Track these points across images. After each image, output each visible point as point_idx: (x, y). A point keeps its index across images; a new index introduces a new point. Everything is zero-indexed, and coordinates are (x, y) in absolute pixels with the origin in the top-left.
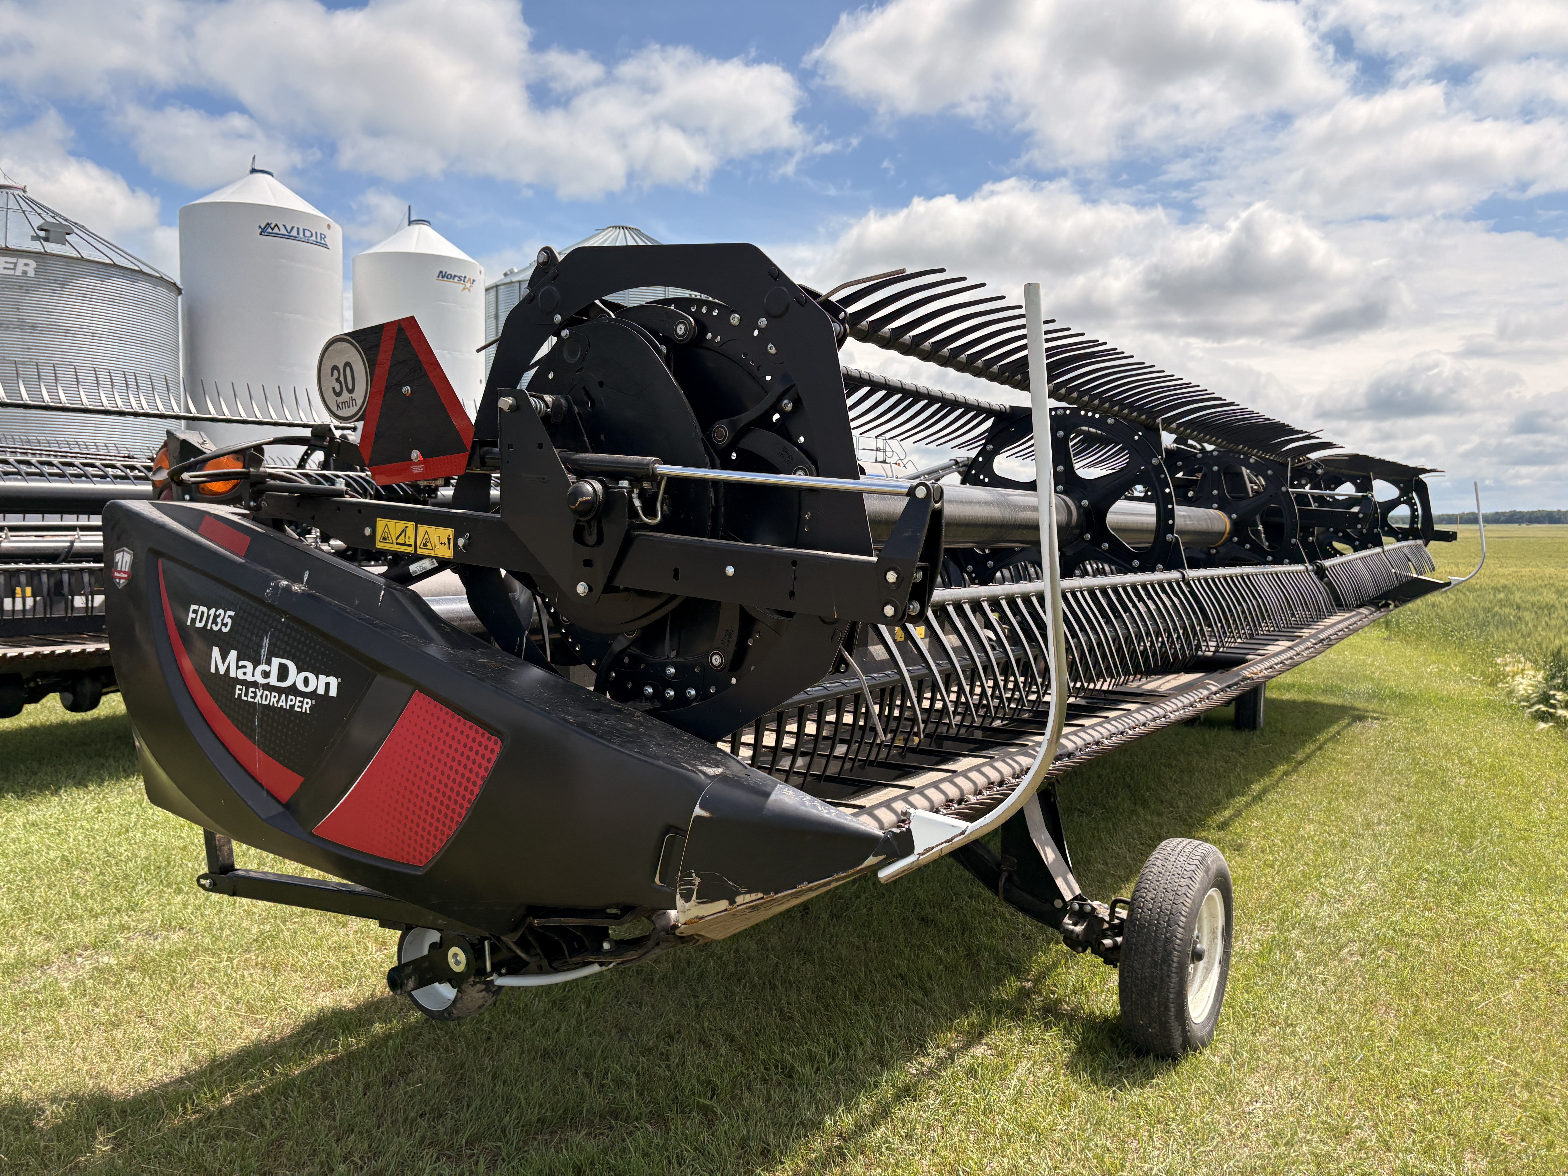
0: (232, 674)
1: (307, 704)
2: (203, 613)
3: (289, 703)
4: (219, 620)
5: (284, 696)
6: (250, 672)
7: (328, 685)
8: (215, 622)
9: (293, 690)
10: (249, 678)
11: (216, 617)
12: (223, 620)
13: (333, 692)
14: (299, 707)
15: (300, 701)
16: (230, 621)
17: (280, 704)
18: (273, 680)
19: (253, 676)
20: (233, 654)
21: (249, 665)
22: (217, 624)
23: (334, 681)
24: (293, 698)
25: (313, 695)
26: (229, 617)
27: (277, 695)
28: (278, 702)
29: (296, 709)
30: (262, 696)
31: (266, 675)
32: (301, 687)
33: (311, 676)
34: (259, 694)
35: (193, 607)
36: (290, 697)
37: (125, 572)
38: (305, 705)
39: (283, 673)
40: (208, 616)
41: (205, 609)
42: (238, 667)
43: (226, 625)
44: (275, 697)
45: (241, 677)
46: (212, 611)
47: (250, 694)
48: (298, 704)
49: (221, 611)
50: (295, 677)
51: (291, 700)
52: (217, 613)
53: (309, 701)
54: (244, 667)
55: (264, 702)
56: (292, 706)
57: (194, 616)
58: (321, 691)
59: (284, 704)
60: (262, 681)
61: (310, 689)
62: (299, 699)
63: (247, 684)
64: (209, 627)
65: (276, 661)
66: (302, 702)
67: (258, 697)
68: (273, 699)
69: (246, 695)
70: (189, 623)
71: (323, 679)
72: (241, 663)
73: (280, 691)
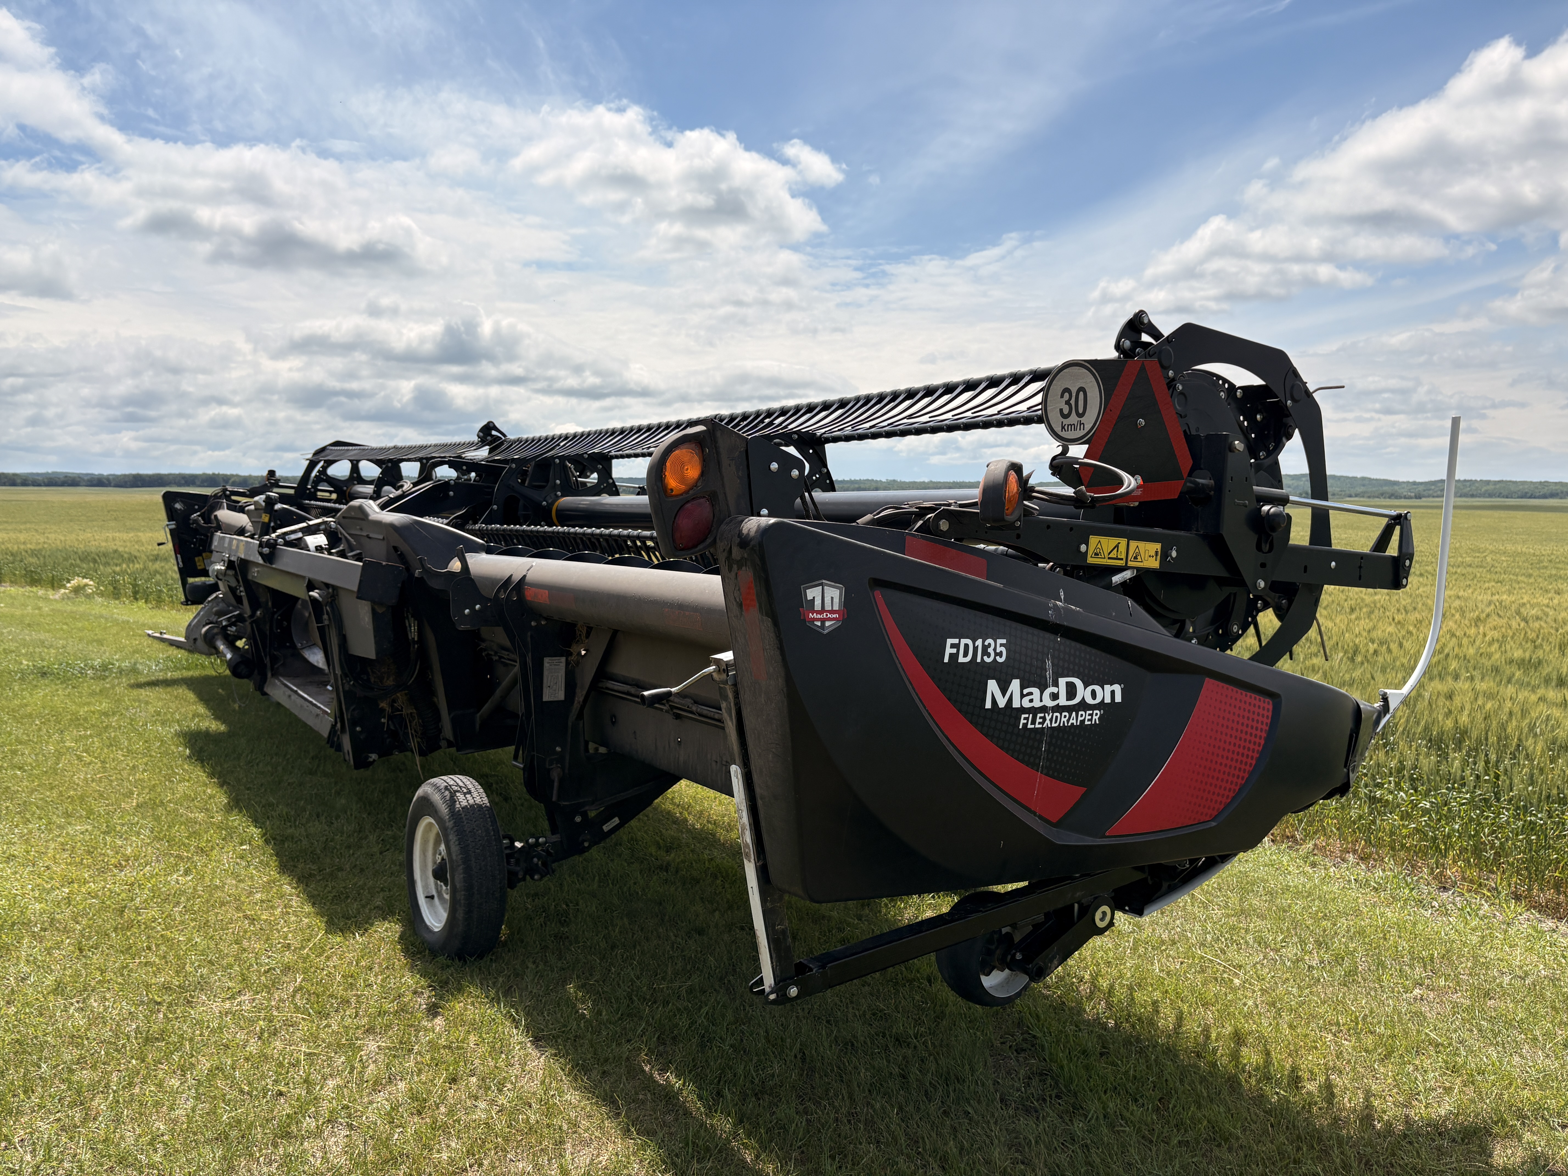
0: (1016, 704)
1: (1097, 715)
2: (966, 646)
3: (1080, 719)
4: (990, 650)
5: (1074, 714)
6: (1037, 698)
7: (1113, 692)
8: (985, 653)
9: (1083, 705)
10: (1037, 704)
11: (985, 648)
12: (995, 649)
13: (1118, 699)
14: (1089, 720)
15: (1089, 715)
16: (1003, 649)
17: (1071, 721)
18: (1063, 701)
19: (1041, 701)
20: (1015, 685)
21: (1036, 691)
22: (989, 656)
23: (1117, 688)
24: (1083, 713)
25: (1102, 705)
26: (1001, 645)
27: (1067, 714)
28: (1068, 721)
29: (1087, 723)
30: (1051, 720)
31: (1055, 697)
32: (1089, 700)
33: (1097, 688)
34: (1048, 718)
35: (950, 641)
36: (1080, 713)
37: (832, 612)
38: (1094, 717)
39: (1071, 691)
40: (975, 649)
41: (969, 642)
42: (1022, 696)
43: (1000, 654)
44: (1065, 716)
45: (1026, 704)
46: (979, 642)
47: (1038, 720)
48: (1088, 717)
49: (989, 641)
50: (1083, 693)
51: (1082, 715)
52: (986, 643)
53: (1098, 712)
54: (1031, 694)
55: (1054, 725)
56: (1083, 722)
57: (954, 651)
58: (1108, 700)
59: (1074, 721)
60: (1050, 704)
61: (1098, 700)
62: (1088, 712)
63: (1034, 711)
64: (979, 660)
65: (1062, 681)
66: (1091, 715)
67: (1048, 722)
68: (1063, 719)
69: (1033, 722)
70: (946, 660)
71: (1108, 688)
72: (1025, 691)
73: (1069, 709)
